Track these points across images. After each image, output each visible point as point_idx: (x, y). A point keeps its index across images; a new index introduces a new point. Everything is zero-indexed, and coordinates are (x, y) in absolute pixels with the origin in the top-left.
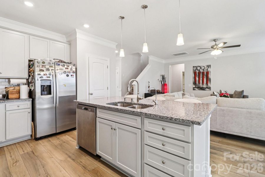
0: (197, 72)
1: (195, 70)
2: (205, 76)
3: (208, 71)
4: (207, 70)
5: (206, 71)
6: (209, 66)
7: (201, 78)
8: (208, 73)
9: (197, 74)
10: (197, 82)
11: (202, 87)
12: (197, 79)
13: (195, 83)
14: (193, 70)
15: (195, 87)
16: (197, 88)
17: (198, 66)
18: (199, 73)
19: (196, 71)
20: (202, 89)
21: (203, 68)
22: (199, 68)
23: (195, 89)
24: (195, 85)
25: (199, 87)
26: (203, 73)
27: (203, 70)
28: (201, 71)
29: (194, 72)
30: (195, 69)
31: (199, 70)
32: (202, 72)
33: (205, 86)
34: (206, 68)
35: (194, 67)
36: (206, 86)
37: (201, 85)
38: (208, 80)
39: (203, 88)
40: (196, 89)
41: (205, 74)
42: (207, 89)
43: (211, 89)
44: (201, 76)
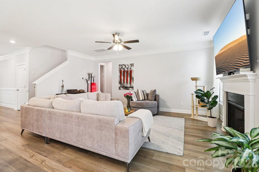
0: (123, 70)
2: (129, 75)
3: (131, 70)
4: (131, 68)
5: (130, 70)
6: (132, 65)
7: (126, 77)
8: (131, 72)
9: (123, 73)
10: (122, 82)
12: (122, 78)
13: (120, 82)
16: (122, 87)
17: (123, 65)
19: (122, 69)
20: (126, 88)
21: (127, 67)
22: (124, 67)
23: (120, 88)
24: (121, 85)
25: (124, 87)
26: (127, 71)
27: (127, 69)
28: (126, 69)
29: (120, 71)
30: (120, 67)
33: (129, 85)
34: (130, 67)
35: (119, 65)
36: (130, 85)
37: (125, 84)
38: (131, 79)
39: (127, 87)
41: (129, 73)
42: (130, 89)
43: (134, 88)
44: (126, 75)
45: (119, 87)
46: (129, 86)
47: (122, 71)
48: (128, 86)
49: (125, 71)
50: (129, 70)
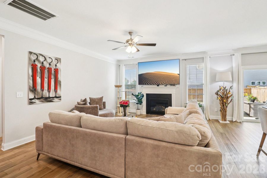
0: (39, 65)
1: (34, 61)
2: (53, 77)
3: (57, 67)
4: (56, 66)
6: (58, 60)
7: (46, 80)
8: (56, 71)
9: (39, 70)
10: (39, 87)
11: (48, 96)
12: (39, 80)
13: (33, 89)
14: (30, 59)
15: (33, 97)
16: (38, 99)
17: (41, 55)
18: (43, 68)
19: (36, 63)
20: (48, 100)
21: (49, 60)
22: (41, 59)
23: (33, 101)
24: (35, 93)
25: (42, 98)
26: (49, 70)
27: (50, 64)
28: (47, 66)
29: (32, 65)
30: (34, 57)
31: (43, 63)
32: (48, 68)
33: (52, 94)
34: (54, 62)
35: (31, 53)
36: (54, 93)
37: (46, 93)
39: (49, 98)
40: (37, 101)
41: (53, 72)
42: (56, 100)
43: (62, 98)
44: (46, 75)
45: (31, 99)
46: (54, 96)
47: (36, 65)
48: (51, 96)
49: (45, 67)
50: (53, 67)
